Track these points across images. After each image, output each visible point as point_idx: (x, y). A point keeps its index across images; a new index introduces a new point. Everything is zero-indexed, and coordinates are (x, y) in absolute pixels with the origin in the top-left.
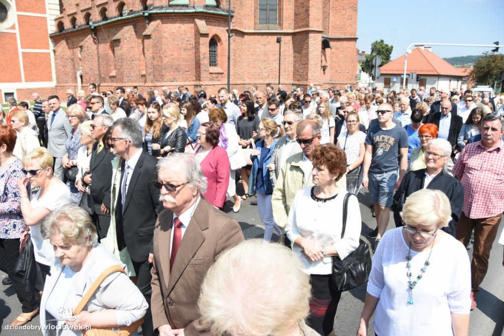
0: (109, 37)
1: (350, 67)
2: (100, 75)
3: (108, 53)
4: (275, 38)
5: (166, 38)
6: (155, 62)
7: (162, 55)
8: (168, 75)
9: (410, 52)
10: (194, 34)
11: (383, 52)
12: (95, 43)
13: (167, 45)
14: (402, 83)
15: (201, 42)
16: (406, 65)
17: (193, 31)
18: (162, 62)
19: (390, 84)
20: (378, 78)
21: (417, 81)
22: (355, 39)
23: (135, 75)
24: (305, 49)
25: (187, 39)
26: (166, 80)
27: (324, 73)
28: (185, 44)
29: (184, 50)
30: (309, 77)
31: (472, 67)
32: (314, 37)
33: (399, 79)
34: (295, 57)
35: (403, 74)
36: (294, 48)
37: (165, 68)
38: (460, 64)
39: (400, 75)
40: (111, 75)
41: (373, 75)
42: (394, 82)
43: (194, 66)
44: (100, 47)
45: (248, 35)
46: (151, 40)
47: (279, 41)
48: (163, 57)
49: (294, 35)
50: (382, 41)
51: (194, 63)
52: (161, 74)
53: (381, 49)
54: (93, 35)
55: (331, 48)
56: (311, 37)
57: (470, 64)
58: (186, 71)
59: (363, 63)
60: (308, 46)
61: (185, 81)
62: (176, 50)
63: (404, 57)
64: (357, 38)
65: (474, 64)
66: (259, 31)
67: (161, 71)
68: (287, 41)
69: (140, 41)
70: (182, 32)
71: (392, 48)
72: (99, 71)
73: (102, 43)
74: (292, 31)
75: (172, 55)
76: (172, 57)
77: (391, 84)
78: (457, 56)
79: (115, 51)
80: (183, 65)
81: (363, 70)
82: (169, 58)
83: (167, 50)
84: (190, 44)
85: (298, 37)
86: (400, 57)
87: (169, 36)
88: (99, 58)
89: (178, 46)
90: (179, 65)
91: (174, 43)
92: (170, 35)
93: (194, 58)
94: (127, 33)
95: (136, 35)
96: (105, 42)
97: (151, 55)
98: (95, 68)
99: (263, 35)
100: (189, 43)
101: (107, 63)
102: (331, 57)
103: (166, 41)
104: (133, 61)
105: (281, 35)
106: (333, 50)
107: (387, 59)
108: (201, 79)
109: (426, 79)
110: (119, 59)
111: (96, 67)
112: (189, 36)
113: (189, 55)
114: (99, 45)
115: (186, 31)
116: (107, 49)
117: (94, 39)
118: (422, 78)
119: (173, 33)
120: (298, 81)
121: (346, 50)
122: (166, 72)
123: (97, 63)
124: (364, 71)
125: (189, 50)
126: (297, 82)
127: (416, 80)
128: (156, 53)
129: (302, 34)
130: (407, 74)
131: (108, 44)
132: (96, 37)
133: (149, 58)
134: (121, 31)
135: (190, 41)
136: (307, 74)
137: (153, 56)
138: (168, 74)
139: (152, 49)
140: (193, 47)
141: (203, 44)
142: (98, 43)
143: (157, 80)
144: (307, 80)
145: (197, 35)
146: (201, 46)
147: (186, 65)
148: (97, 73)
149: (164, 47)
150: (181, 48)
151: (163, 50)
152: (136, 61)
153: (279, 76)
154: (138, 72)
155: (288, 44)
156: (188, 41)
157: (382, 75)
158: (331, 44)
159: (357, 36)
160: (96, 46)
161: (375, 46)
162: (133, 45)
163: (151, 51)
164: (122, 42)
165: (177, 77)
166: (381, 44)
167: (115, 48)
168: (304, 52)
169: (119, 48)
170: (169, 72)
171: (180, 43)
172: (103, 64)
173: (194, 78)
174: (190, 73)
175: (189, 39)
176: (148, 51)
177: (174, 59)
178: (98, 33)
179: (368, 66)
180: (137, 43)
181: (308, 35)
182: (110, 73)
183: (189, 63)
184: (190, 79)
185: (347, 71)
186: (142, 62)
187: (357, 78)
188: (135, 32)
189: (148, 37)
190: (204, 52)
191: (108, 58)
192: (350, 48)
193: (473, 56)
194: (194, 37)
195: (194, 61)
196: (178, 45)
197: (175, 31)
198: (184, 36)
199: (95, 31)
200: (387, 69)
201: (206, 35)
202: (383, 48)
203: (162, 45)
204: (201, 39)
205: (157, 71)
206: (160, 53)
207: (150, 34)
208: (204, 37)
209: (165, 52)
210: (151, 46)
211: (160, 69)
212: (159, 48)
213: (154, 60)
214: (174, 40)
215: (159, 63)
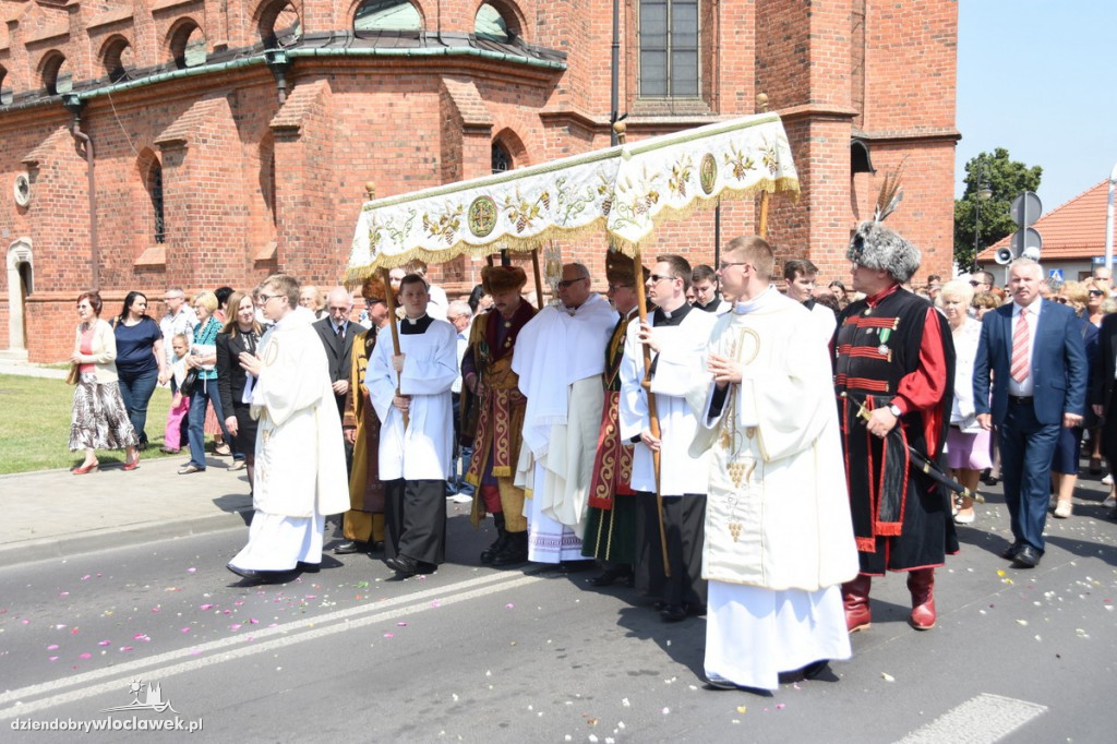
0: (134, 135)
2: (96, 263)
3: (131, 190)
5: (347, 139)
6: (312, 219)
7: (332, 195)
10: (438, 126)
12: (84, 155)
13: (349, 162)
15: (467, 153)
16: (1111, 225)
17: (438, 116)
18: (333, 219)
22: (953, 138)
23: (232, 260)
25: (414, 144)
28: (411, 161)
29: (407, 178)
32: (826, 135)
37: (342, 236)
40: (140, 261)
44: (98, 169)
45: (606, 133)
46: (298, 143)
48: (336, 201)
50: (1002, 154)
52: (329, 257)
53: (1000, 180)
54: (77, 129)
55: (874, 171)
56: (817, 135)
60: (807, 164)
63: (1097, 197)
64: (958, 137)
66: (641, 121)
67: (327, 247)
69: (253, 149)
70: (398, 121)
71: (1038, 174)
72: (96, 250)
73: (108, 155)
79: (164, 180)
82: (355, 204)
83: (351, 179)
84: (426, 160)
87: (356, 134)
88: (94, 206)
89: (385, 167)
91: (372, 157)
92: (358, 128)
94: (209, 120)
95: (238, 128)
96: (120, 154)
97: (299, 195)
98: (80, 240)
99: (654, 133)
100: (421, 155)
101: (125, 223)
102: (873, 200)
103: (347, 150)
104: (226, 214)
106: (877, 178)
110: (178, 207)
111: (83, 235)
112: (421, 133)
114: (97, 162)
115: (414, 116)
116: (128, 176)
117: (79, 140)
119: (370, 122)
121: (923, 176)
122: (343, 253)
123: (88, 221)
125: (422, 178)
128: (315, 188)
131: (133, 160)
132: (85, 136)
134: (186, 114)
135: (427, 149)
137: (305, 196)
139: (300, 173)
140: (434, 172)
141: (473, 160)
142: (94, 156)
143: (315, 278)
145: (453, 131)
146: (466, 166)
148: (89, 256)
149: (338, 169)
150: (397, 173)
151: (336, 179)
152: (237, 214)
154: (242, 252)
156: (418, 149)
158: (875, 157)
159: (958, 129)
160: (85, 164)
161: (977, 169)
162: (227, 163)
163: (298, 178)
164: (191, 152)
166: (998, 162)
167: (165, 172)
169: (180, 170)
171: (392, 156)
172: (108, 225)
175: (422, 144)
176: (287, 179)
178: (94, 122)
180: (241, 156)
181: (808, 130)
182: (134, 257)
188: (236, 118)
189: (290, 133)
191: (129, 204)
192: (935, 168)
194: (438, 138)
196: (385, 161)
197: (375, 117)
198: (408, 133)
199: (84, 114)
201: (481, 129)
202: (1006, 176)
203: (332, 163)
204: (467, 140)
205: (318, 246)
206: (326, 189)
207: (296, 123)
208: (476, 135)
209: (342, 185)
210: (299, 163)
211: (326, 239)
212: (324, 172)
213: (306, 211)
214: (373, 145)
215: (324, 223)
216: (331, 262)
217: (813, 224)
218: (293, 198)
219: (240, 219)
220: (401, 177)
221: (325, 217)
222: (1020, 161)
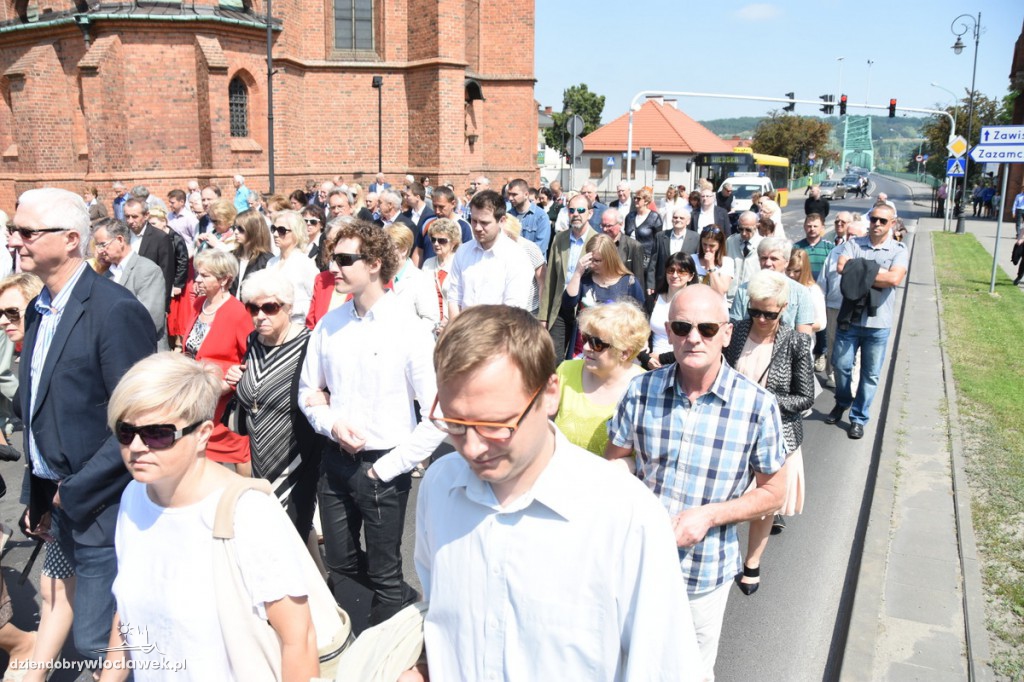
1: (524, 138)
4: (369, 78)
5: (133, 75)
6: (110, 128)
7: (125, 112)
8: (140, 156)
9: (637, 108)
10: (194, 67)
11: (586, 109)
13: (135, 90)
14: (624, 169)
15: (211, 85)
16: (631, 133)
17: (193, 60)
18: (126, 128)
19: (601, 171)
20: (578, 158)
21: (653, 163)
22: (531, 82)
23: (63, 154)
24: (432, 101)
25: (179, 78)
26: (136, 167)
27: (472, 151)
28: (177, 89)
29: (175, 101)
30: (442, 159)
31: (751, 138)
32: (450, 78)
33: (619, 160)
34: (411, 117)
35: (626, 152)
36: (408, 99)
37: (133, 139)
38: (730, 133)
39: (620, 153)
40: (7, 154)
41: (569, 153)
42: (610, 167)
43: (198, 136)
45: (312, 71)
46: (98, 78)
47: (377, 84)
48: (128, 116)
49: (408, 73)
50: (584, 87)
51: (197, 130)
52: (124, 153)
53: (582, 102)
55: (484, 100)
56: (443, 77)
57: (747, 132)
58: (180, 148)
59: (548, 130)
60: (437, 95)
61: (178, 169)
62: (155, 100)
63: (626, 119)
64: (535, 81)
65: (753, 133)
66: (335, 64)
67: (123, 147)
68: (395, 84)
69: (73, 79)
70: (167, 63)
71: (603, 100)
74: (404, 64)
75: (147, 112)
76: (147, 116)
77: (604, 171)
78: (723, 117)
79: (13, 99)
80: (174, 134)
81: (549, 143)
82: (141, 118)
83: (137, 102)
84: (187, 90)
85: (416, 76)
86: (620, 119)
87: (140, 71)
90: (163, 134)
91: (151, 87)
92: (140, 68)
93: (197, 121)
94: (40, 60)
95: (63, 66)
97: (100, 112)
99: (343, 72)
100: (184, 86)
102: (485, 118)
103: (133, 82)
104: (57, 123)
105: (381, 73)
106: (489, 104)
107: (595, 121)
108: (214, 164)
109: (669, 161)
110: (23, 119)
112: (183, 71)
113: (186, 112)
115: (178, 60)
118: (662, 158)
119: (149, 64)
120: (419, 166)
121: (514, 104)
122: (134, 150)
124: (550, 146)
125: (185, 101)
126: (417, 170)
127: (651, 162)
128: (112, 108)
129: (424, 71)
130: (633, 152)
133: (95, 117)
134: (26, 56)
135: (187, 82)
136: (437, 151)
137: (104, 113)
138: (139, 153)
139: (100, 98)
140: (193, 97)
141: (216, 90)
143: (114, 167)
144: (437, 164)
145: (203, 71)
146: (211, 94)
147: (179, 134)
149: (128, 95)
150: (168, 98)
151: (127, 101)
152: (66, 123)
153: (380, 156)
154: (70, 149)
155: (396, 90)
156: (182, 82)
157: (585, 152)
158: (485, 90)
159: (535, 77)
161: (571, 96)
162: (56, 89)
163: (98, 102)
164: (29, 82)
165: (160, 159)
166: (582, 92)
167: (13, 94)
168: (429, 106)
169: (23, 94)
170: (143, 149)
171: (164, 86)
173: (198, 162)
174: (188, 151)
175: (184, 79)
176: (92, 102)
177: (152, 120)
179: (558, 136)
180: (65, 85)
181: (437, 73)
182: (3, 150)
183: (186, 130)
184: (190, 165)
185: (518, 147)
186: (80, 127)
187: (538, 158)
188: (60, 59)
189: (91, 71)
190: (218, 106)
192: (521, 99)
193: (752, 119)
194: (195, 74)
195: (198, 125)
196: (160, 90)
197: (152, 60)
198: (174, 71)
200: (595, 141)
201: (222, 70)
202: (586, 100)
203: (124, 91)
204: (212, 77)
205: (115, 146)
206: (120, 108)
207: (95, 65)
208: (218, 74)
209: (131, 105)
210: (99, 91)
211: (122, 141)
212: (117, 97)
213: (106, 123)
214: (151, 79)
215: (119, 130)
216: (126, 156)
217: (441, 133)
218: (96, 115)
219: (69, 127)
220: (171, 100)
221: (120, 127)
222: (594, 92)
